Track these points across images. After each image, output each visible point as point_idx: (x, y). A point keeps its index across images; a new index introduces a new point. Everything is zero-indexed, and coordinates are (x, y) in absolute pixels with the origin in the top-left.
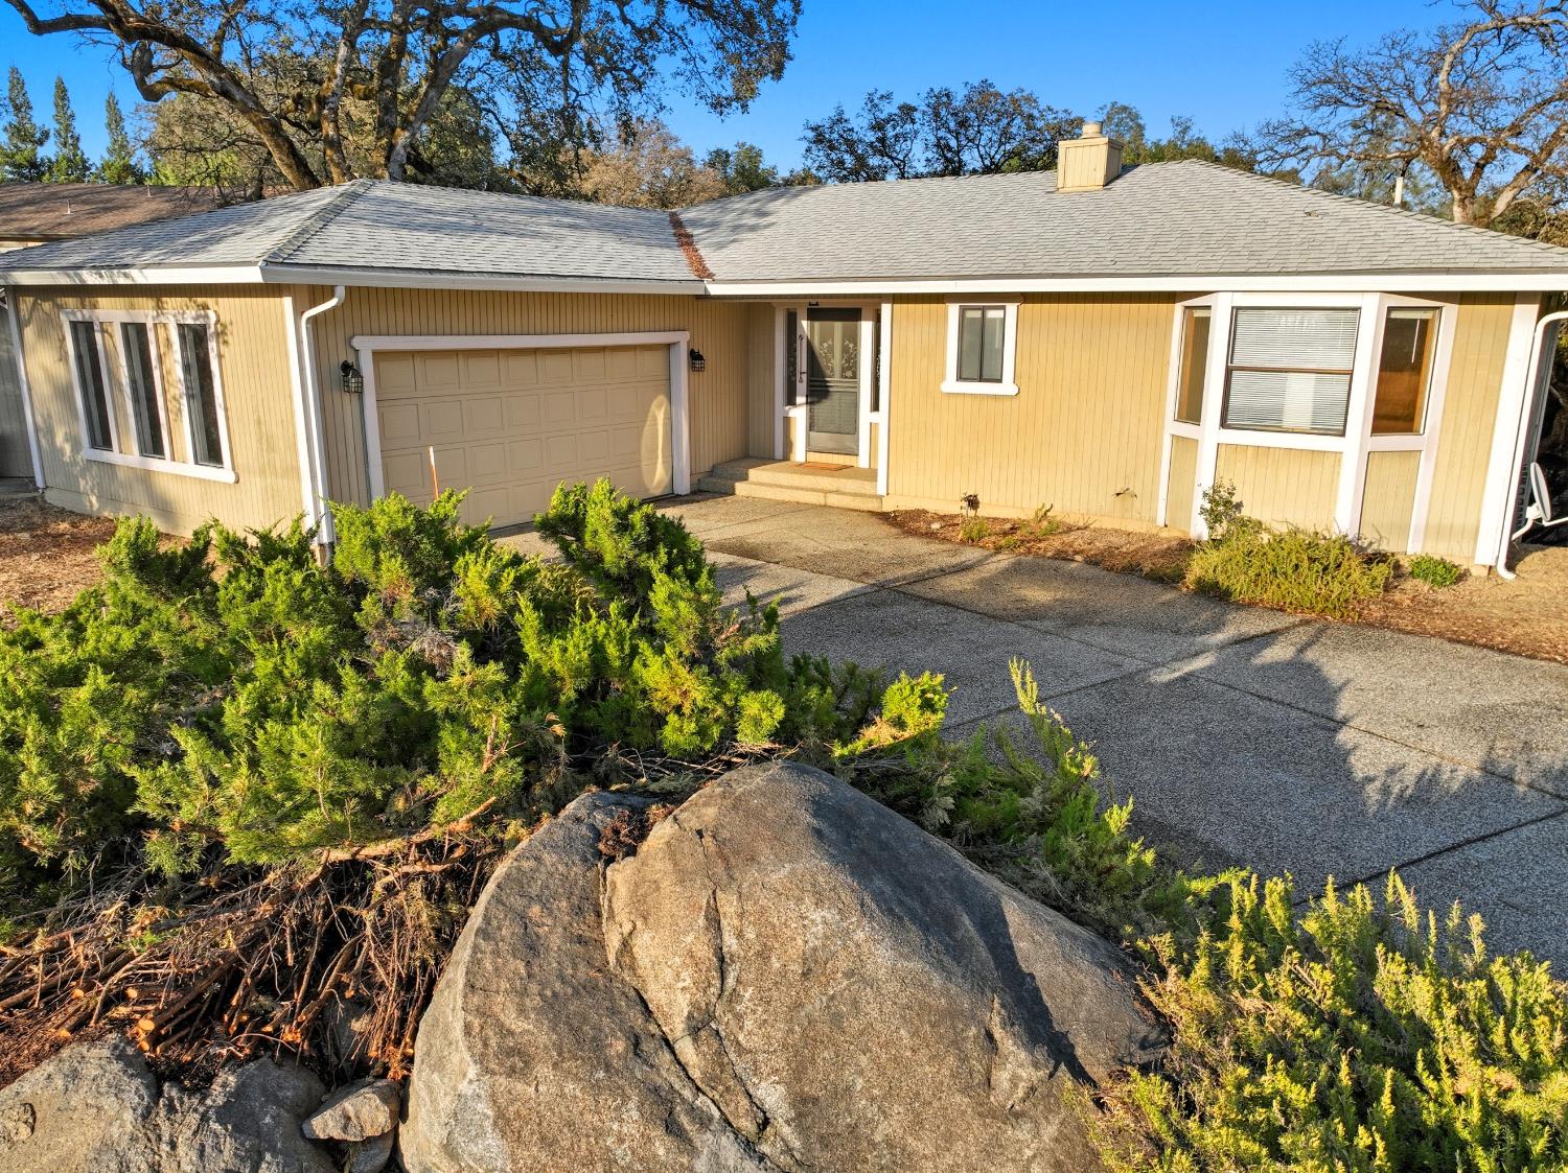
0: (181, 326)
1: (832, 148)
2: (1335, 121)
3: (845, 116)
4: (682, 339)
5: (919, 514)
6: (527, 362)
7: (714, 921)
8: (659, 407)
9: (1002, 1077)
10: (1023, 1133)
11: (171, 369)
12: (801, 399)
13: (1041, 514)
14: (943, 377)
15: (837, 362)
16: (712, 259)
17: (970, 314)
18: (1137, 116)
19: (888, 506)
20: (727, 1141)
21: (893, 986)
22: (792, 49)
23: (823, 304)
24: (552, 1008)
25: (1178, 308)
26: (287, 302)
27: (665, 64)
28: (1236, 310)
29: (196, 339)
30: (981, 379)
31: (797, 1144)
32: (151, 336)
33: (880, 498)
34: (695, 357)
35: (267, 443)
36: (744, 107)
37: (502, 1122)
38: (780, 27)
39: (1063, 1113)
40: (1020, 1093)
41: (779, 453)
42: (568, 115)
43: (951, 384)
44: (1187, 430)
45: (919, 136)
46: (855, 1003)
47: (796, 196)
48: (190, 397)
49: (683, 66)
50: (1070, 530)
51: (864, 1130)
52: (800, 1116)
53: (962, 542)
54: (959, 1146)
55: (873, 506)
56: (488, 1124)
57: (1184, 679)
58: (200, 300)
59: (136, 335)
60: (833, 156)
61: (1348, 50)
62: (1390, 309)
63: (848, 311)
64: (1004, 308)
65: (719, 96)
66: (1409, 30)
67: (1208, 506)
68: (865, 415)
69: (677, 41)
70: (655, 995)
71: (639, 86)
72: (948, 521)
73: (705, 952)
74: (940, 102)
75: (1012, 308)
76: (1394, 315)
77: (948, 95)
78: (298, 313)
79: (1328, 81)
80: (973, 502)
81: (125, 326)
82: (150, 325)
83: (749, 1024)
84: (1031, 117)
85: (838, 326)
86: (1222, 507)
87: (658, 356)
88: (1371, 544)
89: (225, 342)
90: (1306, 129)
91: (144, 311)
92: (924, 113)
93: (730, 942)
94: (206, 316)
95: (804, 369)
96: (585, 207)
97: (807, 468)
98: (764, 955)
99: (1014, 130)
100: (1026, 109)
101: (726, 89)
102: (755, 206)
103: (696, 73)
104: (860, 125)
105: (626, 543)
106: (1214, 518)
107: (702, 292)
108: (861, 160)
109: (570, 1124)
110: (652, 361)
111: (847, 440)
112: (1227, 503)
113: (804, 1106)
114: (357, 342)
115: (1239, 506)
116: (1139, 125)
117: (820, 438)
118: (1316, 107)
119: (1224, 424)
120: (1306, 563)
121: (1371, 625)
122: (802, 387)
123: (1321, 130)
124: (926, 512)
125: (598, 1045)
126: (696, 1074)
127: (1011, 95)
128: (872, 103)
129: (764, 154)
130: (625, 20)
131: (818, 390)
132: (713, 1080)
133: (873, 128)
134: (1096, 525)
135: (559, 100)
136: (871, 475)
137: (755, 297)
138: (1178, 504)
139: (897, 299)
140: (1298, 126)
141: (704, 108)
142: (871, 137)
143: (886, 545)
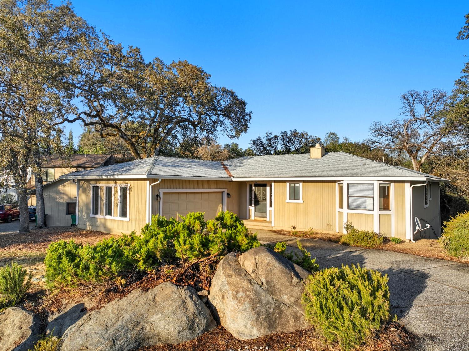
0: (121, 187)
1: (258, 145)
2: (382, 140)
3: (261, 138)
4: (226, 190)
5: (282, 230)
6: (192, 195)
7: (255, 259)
8: (220, 207)
9: (293, 281)
10: (296, 288)
11: (117, 197)
12: (253, 205)
13: (310, 230)
14: (286, 199)
15: (261, 196)
16: (232, 173)
17: (292, 185)
18: (337, 135)
19: (274, 229)
20: (258, 285)
21: (279, 268)
22: (249, 125)
23: (258, 183)
24: (234, 271)
25: (337, 184)
26: (148, 182)
27: (219, 128)
28: (348, 184)
29: (124, 190)
30: (295, 199)
31: (267, 287)
32: (113, 190)
33: (272, 227)
34: (228, 195)
35: (138, 212)
36: (238, 138)
37: (229, 284)
38: (246, 121)
39: (302, 286)
40: (296, 283)
41: (248, 217)
42: (195, 139)
43: (288, 200)
44: (341, 210)
45: (280, 142)
46: (274, 270)
47: (249, 159)
48: (120, 202)
49: (223, 129)
50: (317, 233)
51: (275, 286)
52: (267, 283)
53: (292, 236)
54: (288, 290)
55: (271, 229)
56: (227, 284)
57: (336, 257)
58: (126, 182)
59: (109, 189)
60: (258, 147)
61: (383, 124)
62: (380, 184)
63: (263, 185)
64: (299, 184)
65: (232, 135)
66: (397, 119)
67: (346, 226)
68: (268, 208)
69: (222, 124)
70: (247, 269)
71: (212, 133)
72: (289, 232)
73: (254, 262)
74: (284, 134)
75: (301, 184)
76: (381, 185)
77: (286, 133)
78: (150, 184)
79: (379, 131)
80: (294, 228)
81: (106, 187)
82: (113, 187)
83: (260, 271)
84: (307, 138)
85: (261, 188)
86: (349, 227)
87: (220, 194)
88: (383, 235)
89: (131, 191)
90: (375, 141)
91: (111, 184)
92: (280, 137)
93: (257, 261)
94: (127, 185)
95: (254, 198)
96: (198, 160)
97: (254, 221)
98: (262, 263)
99: (303, 141)
100: (305, 136)
101: (233, 133)
102: (239, 161)
103: (226, 130)
104: (264, 140)
105: (232, 221)
106: (347, 229)
107: (231, 180)
108: (265, 148)
109: (238, 283)
110: (219, 195)
111: (264, 214)
112: (350, 226)
113: (268, 282)
114: (160, 190)
115: (353, 227)
116: (337, 138)
117: (257, 214)
118: (377, 136)
119: (348, 208)
120: (365, 237)
121: (379, 249)
122: (253, 202)
123: (379, 142)
124: (283, 230)
125: (240, 274)
126: (253, 277)
127: (302, 133)
128: (267, 135)
129: (239, 145)
130: (210, 119)
131: (257, 203)
132: (256, 278)
133: (267, 140)
134: (323, 233)
135: (193, 136)
136: (270, 222)
137: (243, 181)
138: (340, 227)
139: (275, 182)
140: (373, 141)
141: (228, 138)
142: (267, 143)
143: (274, 236)
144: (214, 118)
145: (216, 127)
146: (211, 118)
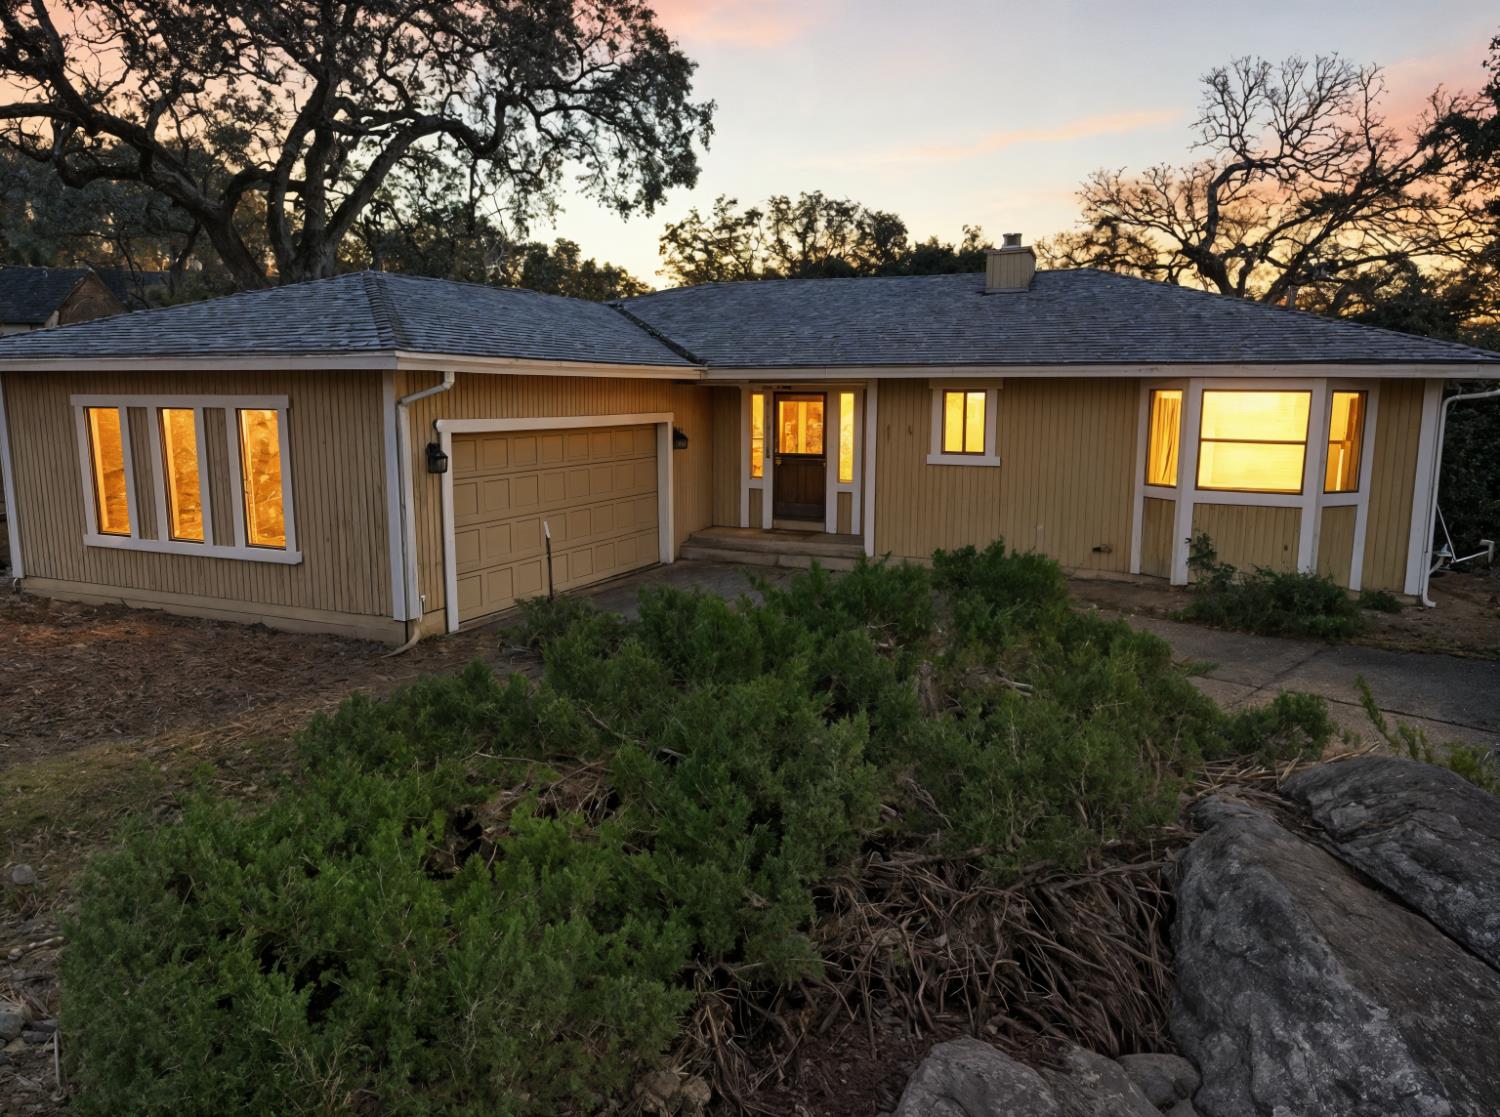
4: (668, 418)
12: (768, 474)
14: (928, 451)
17: (952, 396)
25: (1144, 391)
30: (965, 452)
34: (679, 437)
41: (745, 522)
43: (935, 457)
44: (1159, 492)
49: (588, 171)
62: (1334, 392)
64: (984, 391)
65: (623, 198)
68: (833, 485)
69: (585, 149)
71: (541, 185)
75: (993, 391)
78: (398, 398)
81: (160, 411)
87: (646, 436)
95: (772, 445)
97: (778, 535)
101: (632, 190)
114: (441, 425)
119: (1198, 487)
122: (769, 461)
130: (539, 128)
139: (882, 383)
141: (607, 209)
144: (554, 123)
145: (560, 163)
146: (544, 120)
